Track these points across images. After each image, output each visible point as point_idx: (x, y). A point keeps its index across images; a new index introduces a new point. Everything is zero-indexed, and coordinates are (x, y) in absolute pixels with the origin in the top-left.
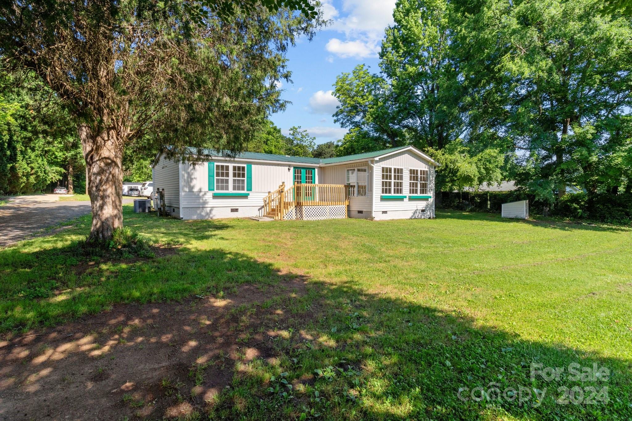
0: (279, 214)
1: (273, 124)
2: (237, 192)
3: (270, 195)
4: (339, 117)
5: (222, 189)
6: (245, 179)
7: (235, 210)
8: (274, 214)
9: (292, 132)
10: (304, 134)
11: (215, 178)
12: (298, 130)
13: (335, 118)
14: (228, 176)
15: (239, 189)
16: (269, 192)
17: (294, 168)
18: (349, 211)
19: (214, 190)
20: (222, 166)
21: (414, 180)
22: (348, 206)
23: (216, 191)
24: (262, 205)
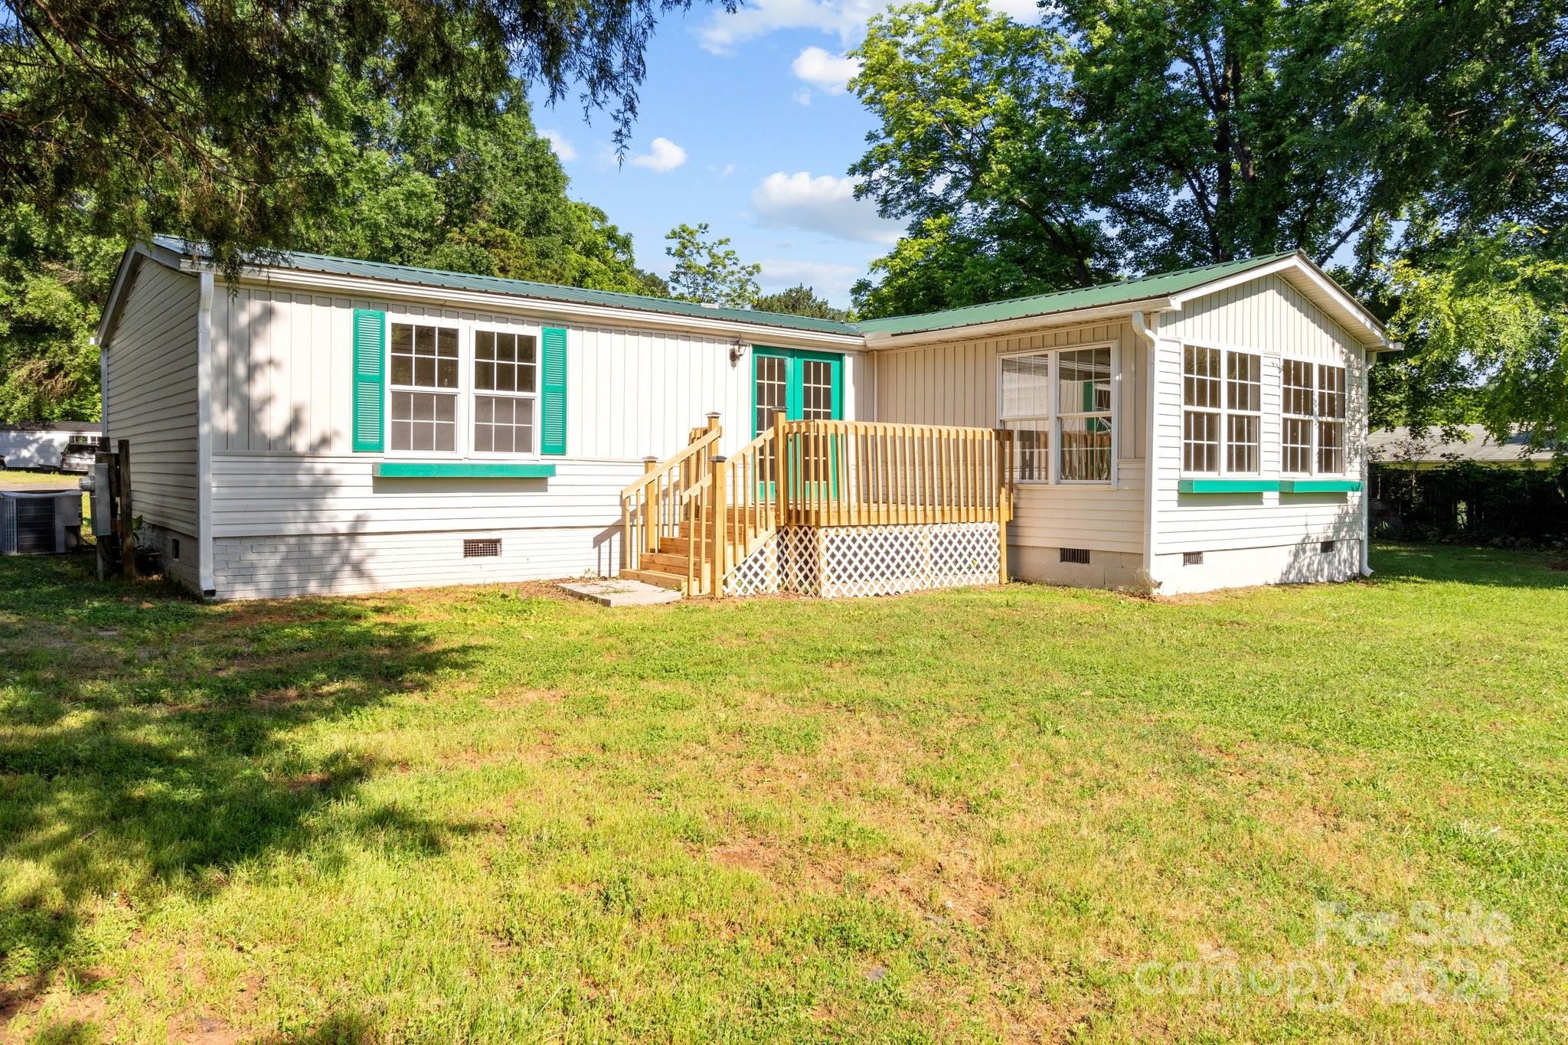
0: (706, 568)
1: (603, 218)
2: (494, 457)
3: (652, 475)
4: (875, 175)
5: (423, 443)
6: (537, 395)
7: (481, 547)
8: (683, 570)
9: (675, 245)
10: (720, 251)
11: (389, 387)
12: (699, 238)
13: (860, 179)
14: (453, 383)
15: (504, 445)
16: (650, 462)
17: (757, 349)
18: (1014, 549)
19: (379, 448)
20: (425, 333)
21: (1297, 410)
22: (1012, 527)
23: (391, 455)
24: (611, 521)
